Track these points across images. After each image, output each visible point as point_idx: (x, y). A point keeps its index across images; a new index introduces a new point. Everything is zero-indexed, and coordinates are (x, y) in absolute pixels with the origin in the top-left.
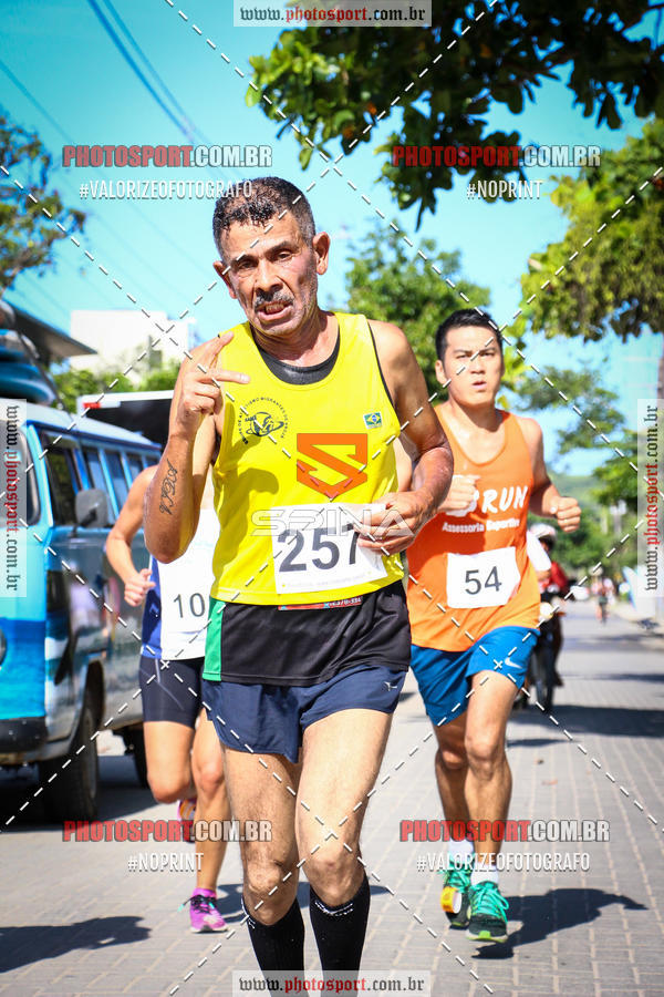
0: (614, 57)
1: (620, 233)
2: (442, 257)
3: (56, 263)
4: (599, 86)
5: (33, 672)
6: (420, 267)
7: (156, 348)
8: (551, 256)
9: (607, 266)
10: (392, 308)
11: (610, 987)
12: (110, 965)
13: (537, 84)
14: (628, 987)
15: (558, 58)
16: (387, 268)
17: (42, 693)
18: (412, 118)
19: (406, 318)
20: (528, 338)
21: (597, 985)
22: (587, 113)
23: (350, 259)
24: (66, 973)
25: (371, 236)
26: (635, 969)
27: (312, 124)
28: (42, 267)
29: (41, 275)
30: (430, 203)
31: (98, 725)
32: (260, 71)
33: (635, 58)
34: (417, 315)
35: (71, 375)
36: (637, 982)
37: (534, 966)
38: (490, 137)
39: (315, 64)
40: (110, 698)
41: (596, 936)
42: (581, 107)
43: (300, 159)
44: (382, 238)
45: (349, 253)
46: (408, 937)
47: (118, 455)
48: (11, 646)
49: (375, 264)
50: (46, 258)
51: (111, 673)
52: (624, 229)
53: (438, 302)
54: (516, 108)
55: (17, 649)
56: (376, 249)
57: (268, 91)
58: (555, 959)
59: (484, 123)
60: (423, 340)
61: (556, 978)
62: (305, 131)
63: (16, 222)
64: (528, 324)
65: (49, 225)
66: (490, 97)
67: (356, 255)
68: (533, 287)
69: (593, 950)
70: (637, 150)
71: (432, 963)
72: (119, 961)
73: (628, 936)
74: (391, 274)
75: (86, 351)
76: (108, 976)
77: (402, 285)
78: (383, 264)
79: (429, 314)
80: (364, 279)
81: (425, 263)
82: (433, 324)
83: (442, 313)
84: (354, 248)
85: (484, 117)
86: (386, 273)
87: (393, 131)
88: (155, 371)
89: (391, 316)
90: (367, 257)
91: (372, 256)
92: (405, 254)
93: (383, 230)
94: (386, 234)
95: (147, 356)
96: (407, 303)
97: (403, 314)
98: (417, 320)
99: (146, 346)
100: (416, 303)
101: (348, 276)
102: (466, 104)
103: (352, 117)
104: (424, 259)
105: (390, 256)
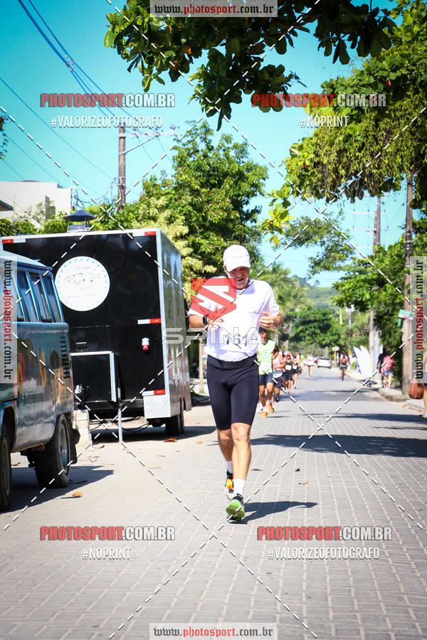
0: (344, 18)
1: (349, 131)
2: (235, 147)
4: (335, 36)
6: (221, 152)
7: (51, 205)
8: (305, 145)
9: (341, 153)
10: (203, 180)
11: (338, 612)
12: (17, 601)
13: (295, 34)
14: (351, 611)
15: (308, 18)
16: (201, 153)
18: (214, 56)
19: (213, 186)
20: (291, 199)
21: (331, 610)
22: (327, 53)
23: (175, 148)
25: (190, 133)
26: (355, 601)
27: (150, 61)
30: (227, 112)
31: (11, 448)
32: (114, 24)
33: (358, 18)
34: (220, 184)
36: (356, 608)
37: (291, 599)
38: (265, 68)
39: (150, 20)
40: (19, 431)
41: (331, 580)
42: (323, 49)
43: (143, 84)
44: (196, 134)
45: (175, 144)
46: (211, 581)
47: (24, 274)
49: (192, 151)
51: (19, 414)
52: (351, 128)
53: (233, 176)
54: (281, 50)
56: (193, 141)
57: (120, 36)
58: (304, 594)
59: (262, 60)
60: (223, 200)
61: (304, 606)
62: (146, 66)
64: (290, 190)
66: (264, 43)
67: (180, 145)
68: (294, 166)
69: (329, 589)
70: (359, 78)
71: (225, 598)
72: (23, 599)
73: (351, 579)
74: (202, 158)
75: (6, 208)
76: (15, 608)
77: (209, 165)
78: (198, 151)
79: (228, 183)
80: (185, 161)
81: (224, 150)
82: (229, 190)
83: (236, 183)
84: (178, 141)
85: (261, 56)
86: (200, 157)
87: (203, 65)
88: (50, 220)
89: (202, 186)
90: (187, 147)
91: (190, 146)
92: (211, 145)
93: (197, 129)
94: (199, 131)
95: (44, 210)
96: (213, 177)
97: (210, 183)
98: (220, 188)
99: (44, 203)
100: (218, 176)
101: (174, 159)
102: (249, 48)
103: (174, 55)
104: (223, 148)
105: (202, 146)
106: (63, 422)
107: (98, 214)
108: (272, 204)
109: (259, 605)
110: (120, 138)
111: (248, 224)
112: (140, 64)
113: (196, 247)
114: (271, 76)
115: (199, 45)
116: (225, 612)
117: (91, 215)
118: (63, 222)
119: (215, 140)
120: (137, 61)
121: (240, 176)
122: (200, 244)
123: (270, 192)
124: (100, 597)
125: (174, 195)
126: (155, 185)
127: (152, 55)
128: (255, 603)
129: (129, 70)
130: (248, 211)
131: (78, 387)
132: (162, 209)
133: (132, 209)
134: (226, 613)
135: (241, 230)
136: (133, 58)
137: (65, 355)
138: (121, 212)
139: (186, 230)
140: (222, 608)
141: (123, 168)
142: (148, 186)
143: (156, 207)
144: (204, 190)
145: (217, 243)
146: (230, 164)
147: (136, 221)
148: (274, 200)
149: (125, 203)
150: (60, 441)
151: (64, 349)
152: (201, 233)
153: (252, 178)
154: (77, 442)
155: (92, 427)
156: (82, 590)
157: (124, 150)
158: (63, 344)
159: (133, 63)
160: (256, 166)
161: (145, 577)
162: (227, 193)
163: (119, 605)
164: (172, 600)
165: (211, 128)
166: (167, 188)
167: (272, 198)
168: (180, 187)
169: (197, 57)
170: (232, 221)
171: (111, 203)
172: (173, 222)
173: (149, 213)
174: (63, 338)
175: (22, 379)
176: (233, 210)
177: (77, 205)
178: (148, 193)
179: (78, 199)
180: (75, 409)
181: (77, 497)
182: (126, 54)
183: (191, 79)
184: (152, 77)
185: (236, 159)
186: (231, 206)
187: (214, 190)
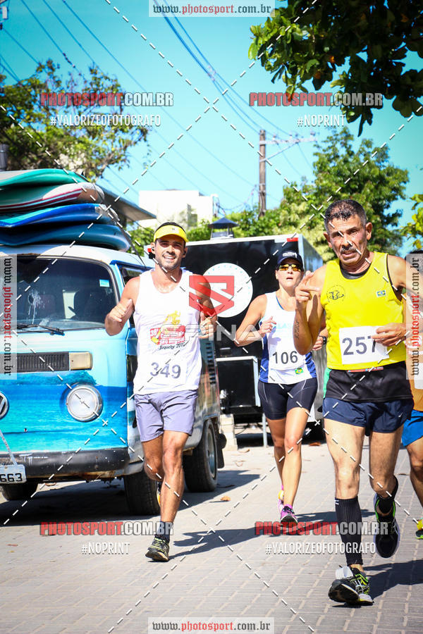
2: (376, 150)
3: (129, 161)
5: (119, 420)
6: (362, 158)
7: (193, 213)
16: (341, 158)
17: (126, 433)
18: (356, 63)
19: (354, 191)
23: (316, 154)
24: (145, 609)
25: (330, 139)
27: (294, 72)
28: (120, 164)
29: (120, 168)
30: (368, 117)
32: (258, 36)
34: (360, 189)
35: (139, 231)
38: (407, 73)
39: (294, 30)
44: (337, 140)
45: (316, 150)
48: (105, 403)
49: (332, 157)
50: (123, 157)
53: (374, 180)
55: (109, 405)
56: (333, 147)
57: (263, 48)
59: (404, 65)
62: (289, 76)
63: (104, 135)
65: (124, 136)
66: (406, 48)
67: (320, 151)
72: (178, 603)
74: (343, 163)
75: (150, 216)
76: (172, 611)
77: (349, 170)
78: (338, 157)
79: (368, 188)
80: (325, 167)
81: (365, 155)
82: (370, 194)
83: (376, 187)
84: (318, 147)
85: (403, 61)
86: (340, 162)
87: (344, 72)
88: (192, 228)
89: (343, 191)
90: (327, 152)
91: (330, 151)
92: (352, 149)
93: (337, 135)
94: (339, 137)
95: (186, 218)
96: (355, 183)
97: (351, 188)
98: (360, 192)
99: (186, 211)
100: (359, 181)
101: (314, 165)
102: (391, 53)
103: (318, 63)
104: (364, 153)
105: (342, 152)
106: (210, 427)
107: (239, 221)
108: (414, 208)
109: (414, 612)
110: (261, 145)
111: (390, 228)
112: (283, 75)
114: (412, 81)
115: (342, 53)
116: (379, 618)
117: (232, 222)
118: (205, 229)
119: (356, 145)
120: (280, 72)
121: (381, 181)
123: (413, 197)
124: (254, 601)
125: (314, 200)
126: (295, 192)
127: (295, 65)
128: (409, 610)
129: (273, 81)
130: (388, 215)
131: (222, 391)
132: (303, 214)
133: (273, 215)
134: (381, 620)
135: (382, 233)
136: (276, 69)
137: (211, 361)
138: (262, 218)
140: (376, 614)
141: (263, 174)
142: (289, 193)
143: (296, 212)
144: (344, 195)
146: (371, 168)
147: (277, 227)
148: (416, 204)
149: (265, 209)
150: (207, 446)
151: (209, 355)
153: (393, 182)
154: (224, 446)
155: (237, 431)
156: (236, 593)
157: (264, 157)
158: (209, 351)
159: (277, 74)
160: (397, 170)
161: (296, 581)
162: (367, 197)
163: (273, 610)
164: (325, 605)
165: (351, 133)
166: (307, 194)
167: (414, 202)
168: (321, 192)
169: (340, 65)
171: (252, 209)
172: (313, 227)
173: (290, 219)
174: (209, 344)
176: (374, 214)
177: (218, 212)
178: (289, 199)
179: (219, 207)
180: (221, 414)
181: (224, 501)
182: (269, 65)
183: (332, 86)
184: (296, 86)
185: (377, 164)
186: (372, 210)
187: (354, 195)
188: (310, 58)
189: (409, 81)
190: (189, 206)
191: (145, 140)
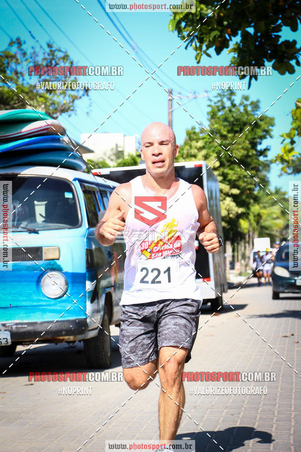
2: (252, 103)
3: (76, 110)
6: (242, 109)
7: (120, 150)
10: (229, 128)
16: (227, 109)
17: (85, 307)
18: (246, 35)
19: (236, 132)
20: (296, 139)
23: (209, 106)
25: (219, 95)
27: (201, 41)
28: (70, 112)
29: (69, 116)
31: (110, 322)
32: (175, 14)
34: (241, 131)
38: (282, 42)
39: (202, 9)
40: (115, 309)
43: (196, 58)
44: (224, 96)
45: (209, 103)
48: (70, 285)
49: (221, 107)
50: (72, 108)
51: (114, 298)
53: (250, 124)
54: (294, 29)
55: (73, 286)
56: (221, 101)
57: (179, 23)
59: (280, 37)
60: (244, 142)
62: (198, 44)
63: (58, 92)
64: (296, 132)
65: (73, 93)
66: (282, 24)
67: (212, 104)
68: (298, 115)
74: (228, 112)
75: (89, 151)
77: (234, 117)
78: (225, 108)
79: (247, 129)
80: (216, 115)
81: (244, 106)
83: (252, 130)
84: (211, 101)
85: (279, 34)
86: (226, 112)
87: (237, 43)
88: (121, 160)
89: (229, 132)
90: (217, 105)
91: (219, 104)
92: (235, 102)
93: (224, 92)
94: (226, 94)
95: (115, 153)
96: (236, 125)
97: (234, 130)
98: (241, 133)
100: (240, 125)
101: (208, 113)
102: (271, 28)
103: (219, 34)
104: (243, 105)
105: (228, 104)
108: (281, 143)
110: (169, 100)
111: (262, 159)
113: (225, 176)
114: (287, 48)
115: (236, 27)
119: (237, 100)
120: (192, 41)
121: (256, 125)
122: (228, 174)
125: (208, 139)
126: (194, 133)
127: (202, 36)
129: (186, 48)
130: (261, 149)
132: (200, 149)
135: (256, 163)
136: (189, 39)
139: (217, 164)
141: (171, 121)
142: (190, 134)
143: (196, 148)
144: (230, 135)
145: (240, 173)
146: (248, 116)
147: (182, 159)
148: (284, 140)
152: (229, 166)
153: (264, 126)
157: (172, 108)
159: (189, 43)
160: (266, 117)
162: (247, 136)
166: (203, 134)
167: (282, 139)
169: (234, 36)
170: (250, 157)
172: (208, 158)
173: (191, 152)
175: (117, 271)
176: (251, 148)
178: (190, 138)
182: (184, 36)
183: (228, 52)
184: (203, 53)
185: (252, 113)
186: (250, 146)
187: (237, 135)
188: (213, 30)
189: (284, 48)
190: (117, 145)
191: (88, 95)
